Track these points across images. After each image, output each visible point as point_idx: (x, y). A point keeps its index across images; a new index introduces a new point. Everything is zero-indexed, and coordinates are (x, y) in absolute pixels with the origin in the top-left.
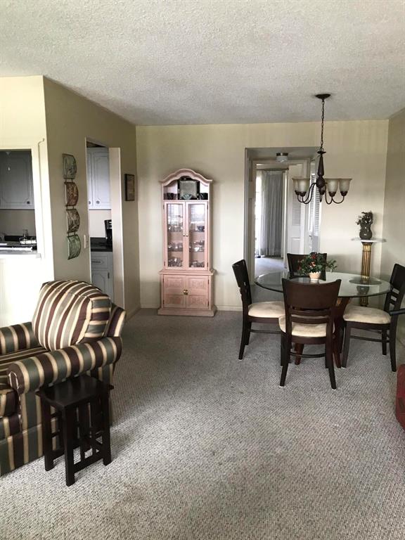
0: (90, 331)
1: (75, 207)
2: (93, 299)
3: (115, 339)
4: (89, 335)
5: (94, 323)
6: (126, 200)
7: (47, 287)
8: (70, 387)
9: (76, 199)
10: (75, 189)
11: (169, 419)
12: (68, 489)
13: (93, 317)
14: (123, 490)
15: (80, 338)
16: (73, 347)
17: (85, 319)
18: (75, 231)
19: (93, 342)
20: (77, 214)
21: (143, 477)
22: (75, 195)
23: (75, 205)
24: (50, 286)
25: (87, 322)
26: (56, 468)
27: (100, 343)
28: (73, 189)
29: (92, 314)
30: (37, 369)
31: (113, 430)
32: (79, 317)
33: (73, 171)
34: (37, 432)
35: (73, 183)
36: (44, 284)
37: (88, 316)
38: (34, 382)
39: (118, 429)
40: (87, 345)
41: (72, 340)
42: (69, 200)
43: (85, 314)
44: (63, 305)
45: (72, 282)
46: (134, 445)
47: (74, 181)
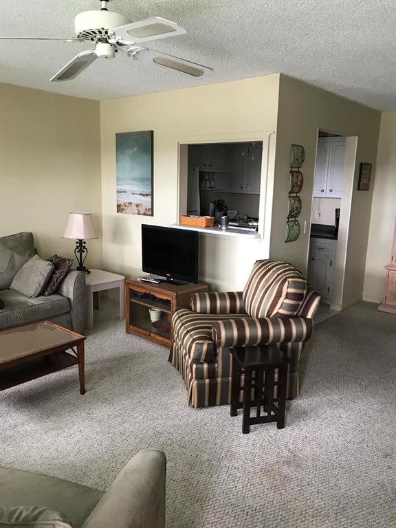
0: (283, 308)
1: (298, 195)
2: (290, 280)
3: (308, 321)
4: (282, 311)
5: (288, 301)
6: (359, 189)
7: (259, 264)
8: (259, 353)
9: (300, 187)
10: (300, 177)
11: (351, 409)
12: (242, 435)
13: (288, 296)
14: (286, 453)
15: (274, 312)
16: (267, 319)
17: (281, 296)
18: (295, 217)
19: (286, 319)
20: (300, 201)
21: (308, 451)
22: (299, 183)
23: (299, 192)
24: (261, 263)
25: (282, 300)
26: (238, 416)
27: (292, 321)
28: (298, 177)
29: (287, 293)
30: (233, 331)
31: (295, 403)
32: (276, 294)
33: (300, 160)
34: (228, 382)
35: (299, 172)
36: (257, 261)
37: (284, 294)
38: (229, 341)
39: (300, 403)
40: (279, 319)
41: (268, 313)
42: (292, 188)
43: (281, 292)
44: (267, 281)
45: (279, 262)
46: (310, 422)
47: (300, 170)
